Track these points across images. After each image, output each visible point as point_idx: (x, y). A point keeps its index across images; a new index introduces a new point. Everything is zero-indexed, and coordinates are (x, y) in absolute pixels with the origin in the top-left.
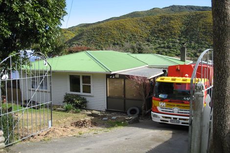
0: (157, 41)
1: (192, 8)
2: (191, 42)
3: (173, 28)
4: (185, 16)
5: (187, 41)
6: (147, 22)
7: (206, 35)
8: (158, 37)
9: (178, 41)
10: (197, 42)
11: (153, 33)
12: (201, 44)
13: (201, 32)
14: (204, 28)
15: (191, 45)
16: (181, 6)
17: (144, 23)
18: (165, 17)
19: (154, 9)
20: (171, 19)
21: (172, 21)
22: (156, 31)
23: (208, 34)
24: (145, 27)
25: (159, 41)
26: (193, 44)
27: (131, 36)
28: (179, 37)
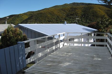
0: (70, 19)
1: (83, 4)
2: (87, 20)
3: (77, 13)
4: (82, 7)
5: (85, 20)
6: (64, 10)
7: (94, 17)
8: (70, 18)
9: (80, 20)
10: (90, 20)
11: (67, 16)
12: (92, 21)
13: (91, 15)
14: (93, 13)
15: (87, 21)
16: (78, 3)
17: (63, 11)
18: (73, 8)
19: (65, 4)
20: (76, 9)
21: (76, 10)
22: (69, 15)
23: (95, 16)
24: (64, 13)
25: (71, 19)
26: (88, 21)
27: (57, 17)
28: (81, 18)
